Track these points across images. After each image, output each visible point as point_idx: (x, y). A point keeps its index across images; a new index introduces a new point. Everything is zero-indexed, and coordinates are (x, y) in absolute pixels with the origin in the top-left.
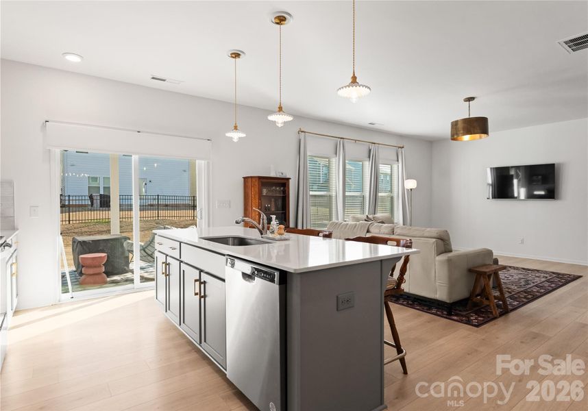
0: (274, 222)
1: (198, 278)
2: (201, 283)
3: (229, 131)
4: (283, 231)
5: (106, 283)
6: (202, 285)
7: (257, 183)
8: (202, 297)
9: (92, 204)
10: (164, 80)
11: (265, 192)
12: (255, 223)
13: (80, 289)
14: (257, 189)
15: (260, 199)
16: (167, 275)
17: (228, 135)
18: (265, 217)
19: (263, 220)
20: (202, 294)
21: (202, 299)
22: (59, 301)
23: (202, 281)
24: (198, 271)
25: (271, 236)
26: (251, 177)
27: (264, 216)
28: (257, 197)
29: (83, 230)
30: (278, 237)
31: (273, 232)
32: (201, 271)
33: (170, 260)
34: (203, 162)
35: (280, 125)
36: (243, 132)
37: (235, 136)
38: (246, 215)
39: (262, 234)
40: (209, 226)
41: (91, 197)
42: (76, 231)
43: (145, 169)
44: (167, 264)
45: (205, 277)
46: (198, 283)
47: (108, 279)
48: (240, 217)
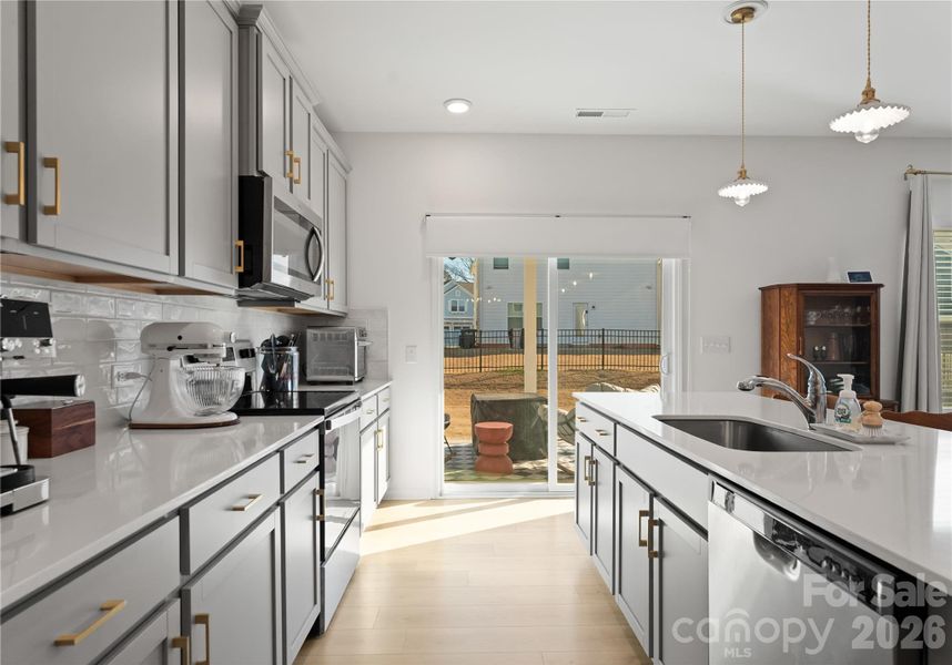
0: (848, 392)
1: (647, 509)
2: (652, 523)
3: (726, 184)
4: (877, 419)
5: (509, 472)
6: (656, 528)
7: (792, 299)
8: (655, 554)
9: (511, 345)
10: (599, 114)
11: (813, 317)
12: (792, 391)
13: (473, 477)
14: (793, 312)
15: (800, 333)
16: (594, 484)
17: (726, 192)
18: (821, 378)
19: (815, 383)
20: (656, 548)
21: (656, 560)
22: (441, 495)
23: (655, 518)
24: (647, 494)
25: (839, 428)
26: (780, 287)
27: (818, 376)
28: (793, 328)
29: (497, 381)
30: (864, 433)
31: (845, 418)
32: (654, 494)
33: (598, 455)
34: (673, 260)
35: (867, 139)
36: (759, 181)
37: (742, 192)
38: (766, 370)
39: (811, 420)
40: (684, 389)
41: (510, 333)
42: (488, 382)
43: (575, 283)
44: (593, 462)
45: (661, 512)
46: (645, 520)
47: (514, 466)
48: (751, 377)
